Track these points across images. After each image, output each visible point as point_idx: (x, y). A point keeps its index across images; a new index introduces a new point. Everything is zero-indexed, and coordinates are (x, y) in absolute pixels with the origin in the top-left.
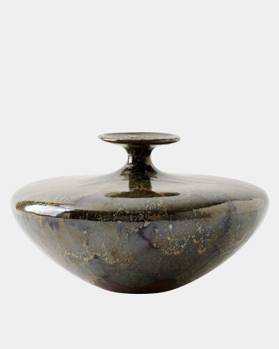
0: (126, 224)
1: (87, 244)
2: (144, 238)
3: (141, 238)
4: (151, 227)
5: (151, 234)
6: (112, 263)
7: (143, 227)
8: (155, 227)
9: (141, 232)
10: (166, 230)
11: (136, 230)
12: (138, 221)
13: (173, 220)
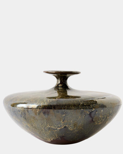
0: (85, 110)
1: (63, 121)
2: (91, 116)
3: (90, 117)
4: (95, 111)
5: (94, 115)
6: (71, 130)
7: (92, 111)
8: (96, 111)
9: (90, 114)
10: (100, 113)
11: (89, 113)
12: (90, 109)
13: (103, 107)
